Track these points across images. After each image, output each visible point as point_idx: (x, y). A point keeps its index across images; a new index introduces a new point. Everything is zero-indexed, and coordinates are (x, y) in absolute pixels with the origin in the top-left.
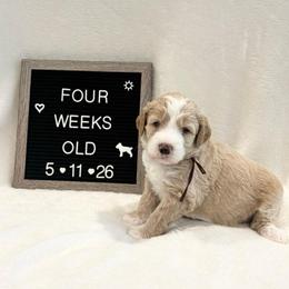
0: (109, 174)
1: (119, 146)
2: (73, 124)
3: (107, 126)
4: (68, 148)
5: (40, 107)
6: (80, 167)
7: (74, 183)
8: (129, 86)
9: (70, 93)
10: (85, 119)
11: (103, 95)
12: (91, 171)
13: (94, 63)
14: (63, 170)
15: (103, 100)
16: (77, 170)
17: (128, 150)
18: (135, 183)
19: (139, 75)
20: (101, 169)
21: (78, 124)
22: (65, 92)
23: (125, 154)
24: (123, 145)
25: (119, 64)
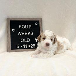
0: (34, 46)
2: (23, 34)
3: (32, 34)
4: (22, 40)
5: (13, 30)
6: (26, 45)
8: (36, 24)
9: (21, 26)
11: (30, 26)
12: (29, 46)
13: (27, 18)
14: (21, 46)
19: (39, 21)
20: (32, 45)
21: (24, 34)
22: (20, 26)
25: (34, 18)
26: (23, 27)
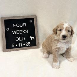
0: (29, 44)
1: (31, 37)
2: (18, 33)
3: (27, 32)
4: (17, 39)
6: (21, 44)
8: (31, 21)
9: (16, 25)
10: (21, 31)
12: (24, 44)
13: (21, 16)
14: (17, 45)
15: (25, 26)
16: (20, 45)
18: (36, 46)
19: (33, 18)
20: (27, 43)
22: (14, 25)
23: (33, 39)
25: (28, 16)
26: (18, 25)
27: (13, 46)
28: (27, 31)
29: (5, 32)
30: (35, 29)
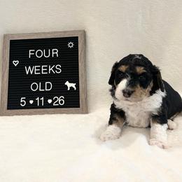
0: (62, 102)
1: (67, 83)
2: (37, 72)
3: (58, 71)
4: (34, 87)
5: (16, 63)
6: (43, 98)
7: (39, 110)
9: (34, 52)
10: (44, 68)
11: (55, 52)
12: (50, 101)
14: (31, 102)
15: (55, 55)
16: (41, 101)
17: (73, 85)
18: (79, 107)
19: (76, 38)
20: (56, 99)
21: (40, 71)
22: (31, 52)
23: (71, 88)
24: (70, 82)
25: (65, 32)
27: (23, 103)
28: (58, 67)
29: (8, 68)
30: (80, 64)
